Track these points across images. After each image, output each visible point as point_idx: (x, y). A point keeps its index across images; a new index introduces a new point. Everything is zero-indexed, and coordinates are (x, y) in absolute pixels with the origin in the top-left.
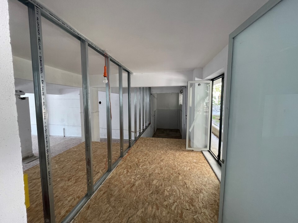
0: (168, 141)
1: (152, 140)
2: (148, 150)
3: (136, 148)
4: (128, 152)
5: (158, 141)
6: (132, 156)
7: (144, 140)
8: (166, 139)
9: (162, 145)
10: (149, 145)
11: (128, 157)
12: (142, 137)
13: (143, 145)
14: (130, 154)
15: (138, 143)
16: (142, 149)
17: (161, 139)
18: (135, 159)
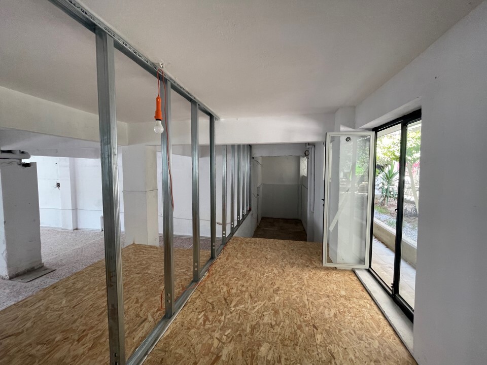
0: (285, 246)
1: (255, 243)
2: (248, 266)
3: (223, 260)
4: (208, 270)
5: (267, 246)
6: (216, 278)
7: (239, 242)
8: (282, 241)
9: (274, 254)
10: (249, 255)
11: (209, 282)
12: (236, 237)
13: (239, 255)
14: (213, 274)
15: (229, 250)
16: (236, 263)
17: (271, 240)
18: (222, 286)
